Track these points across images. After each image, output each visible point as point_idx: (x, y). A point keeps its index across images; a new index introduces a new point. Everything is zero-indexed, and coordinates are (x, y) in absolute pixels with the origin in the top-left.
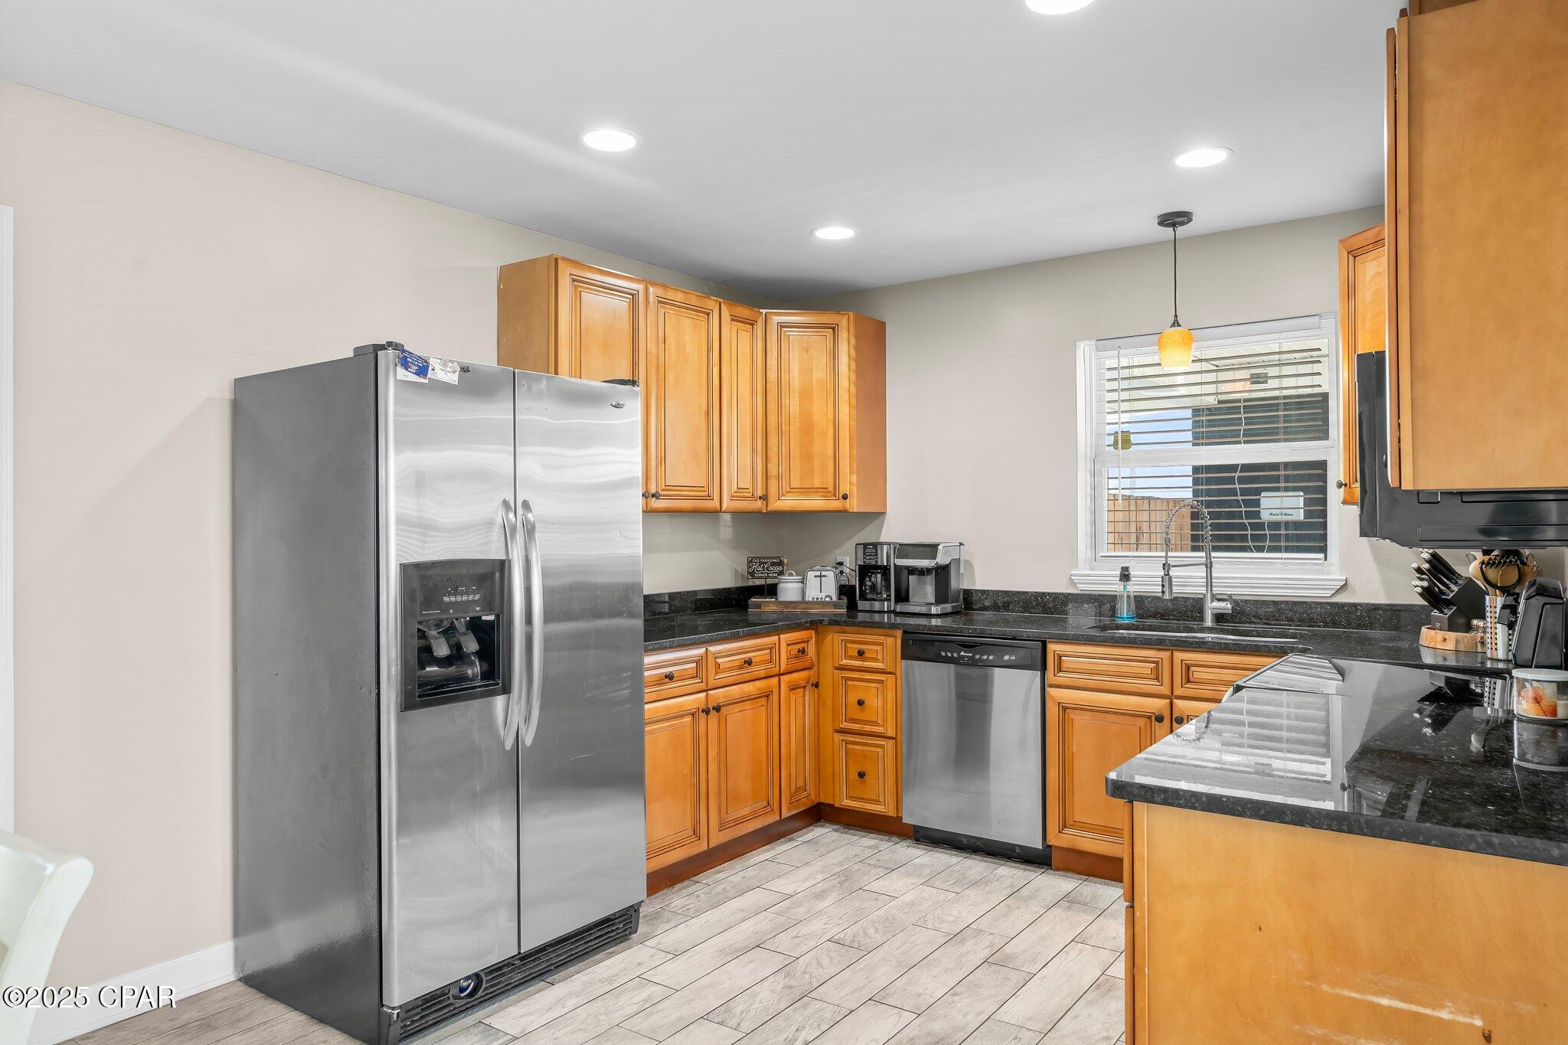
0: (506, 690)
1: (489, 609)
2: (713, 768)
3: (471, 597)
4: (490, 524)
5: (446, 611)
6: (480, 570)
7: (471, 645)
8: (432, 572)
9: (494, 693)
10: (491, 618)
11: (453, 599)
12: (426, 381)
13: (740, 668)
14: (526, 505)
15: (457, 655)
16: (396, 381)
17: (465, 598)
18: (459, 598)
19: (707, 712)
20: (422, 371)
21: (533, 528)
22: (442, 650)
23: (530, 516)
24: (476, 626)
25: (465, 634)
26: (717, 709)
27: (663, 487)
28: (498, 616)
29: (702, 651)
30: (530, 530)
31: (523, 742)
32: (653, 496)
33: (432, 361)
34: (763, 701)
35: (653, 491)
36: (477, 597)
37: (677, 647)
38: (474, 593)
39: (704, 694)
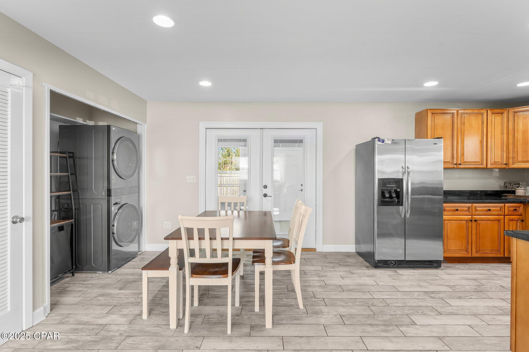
0: (402, 205)
1: (398, 188)
2: (474, 236)
3: (393, 186)
4: (399, 171)
5: (388, 188)
6: (396, 180)
7: (394, 195)
8: (384, 180)
9: (399, 205)
10: (399, 190)
11: (389, 186)
12: (384, 144)
13: (486, 211)
14: (408, 168)
15: (391, 197)
16: (378, 144)
17: (392, 186)
18: (391, 186)
19: (471, 221)
20: (383, 142)
21: (409, 172)
22: (387, 195)
23: (409, 170)
24: (396, 191)
25: (393, 193)
26: (476, 221)
27: (463, 162)
28: (400, 190)
29: (470, 205)
30: (409, 173)
31: (407, 217)
32: (459, 164)
33: (385, 140)
34: (497, 222)
35: (459, 163)
36: (395, 186)
37: (460, 203)
38: (394, 185)
39: (471, 216)
